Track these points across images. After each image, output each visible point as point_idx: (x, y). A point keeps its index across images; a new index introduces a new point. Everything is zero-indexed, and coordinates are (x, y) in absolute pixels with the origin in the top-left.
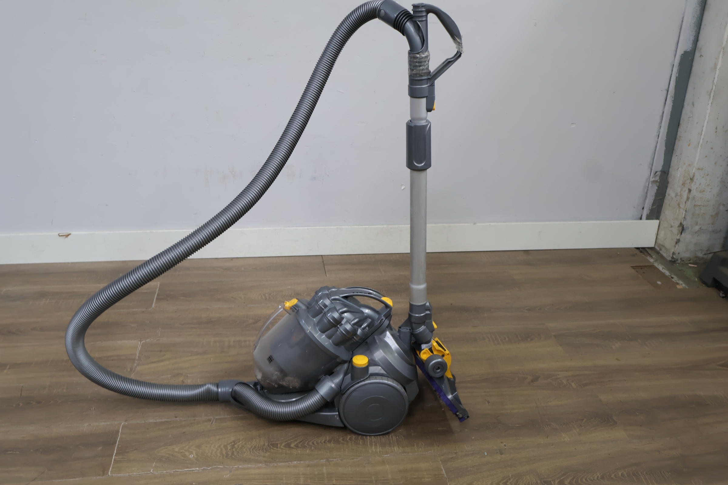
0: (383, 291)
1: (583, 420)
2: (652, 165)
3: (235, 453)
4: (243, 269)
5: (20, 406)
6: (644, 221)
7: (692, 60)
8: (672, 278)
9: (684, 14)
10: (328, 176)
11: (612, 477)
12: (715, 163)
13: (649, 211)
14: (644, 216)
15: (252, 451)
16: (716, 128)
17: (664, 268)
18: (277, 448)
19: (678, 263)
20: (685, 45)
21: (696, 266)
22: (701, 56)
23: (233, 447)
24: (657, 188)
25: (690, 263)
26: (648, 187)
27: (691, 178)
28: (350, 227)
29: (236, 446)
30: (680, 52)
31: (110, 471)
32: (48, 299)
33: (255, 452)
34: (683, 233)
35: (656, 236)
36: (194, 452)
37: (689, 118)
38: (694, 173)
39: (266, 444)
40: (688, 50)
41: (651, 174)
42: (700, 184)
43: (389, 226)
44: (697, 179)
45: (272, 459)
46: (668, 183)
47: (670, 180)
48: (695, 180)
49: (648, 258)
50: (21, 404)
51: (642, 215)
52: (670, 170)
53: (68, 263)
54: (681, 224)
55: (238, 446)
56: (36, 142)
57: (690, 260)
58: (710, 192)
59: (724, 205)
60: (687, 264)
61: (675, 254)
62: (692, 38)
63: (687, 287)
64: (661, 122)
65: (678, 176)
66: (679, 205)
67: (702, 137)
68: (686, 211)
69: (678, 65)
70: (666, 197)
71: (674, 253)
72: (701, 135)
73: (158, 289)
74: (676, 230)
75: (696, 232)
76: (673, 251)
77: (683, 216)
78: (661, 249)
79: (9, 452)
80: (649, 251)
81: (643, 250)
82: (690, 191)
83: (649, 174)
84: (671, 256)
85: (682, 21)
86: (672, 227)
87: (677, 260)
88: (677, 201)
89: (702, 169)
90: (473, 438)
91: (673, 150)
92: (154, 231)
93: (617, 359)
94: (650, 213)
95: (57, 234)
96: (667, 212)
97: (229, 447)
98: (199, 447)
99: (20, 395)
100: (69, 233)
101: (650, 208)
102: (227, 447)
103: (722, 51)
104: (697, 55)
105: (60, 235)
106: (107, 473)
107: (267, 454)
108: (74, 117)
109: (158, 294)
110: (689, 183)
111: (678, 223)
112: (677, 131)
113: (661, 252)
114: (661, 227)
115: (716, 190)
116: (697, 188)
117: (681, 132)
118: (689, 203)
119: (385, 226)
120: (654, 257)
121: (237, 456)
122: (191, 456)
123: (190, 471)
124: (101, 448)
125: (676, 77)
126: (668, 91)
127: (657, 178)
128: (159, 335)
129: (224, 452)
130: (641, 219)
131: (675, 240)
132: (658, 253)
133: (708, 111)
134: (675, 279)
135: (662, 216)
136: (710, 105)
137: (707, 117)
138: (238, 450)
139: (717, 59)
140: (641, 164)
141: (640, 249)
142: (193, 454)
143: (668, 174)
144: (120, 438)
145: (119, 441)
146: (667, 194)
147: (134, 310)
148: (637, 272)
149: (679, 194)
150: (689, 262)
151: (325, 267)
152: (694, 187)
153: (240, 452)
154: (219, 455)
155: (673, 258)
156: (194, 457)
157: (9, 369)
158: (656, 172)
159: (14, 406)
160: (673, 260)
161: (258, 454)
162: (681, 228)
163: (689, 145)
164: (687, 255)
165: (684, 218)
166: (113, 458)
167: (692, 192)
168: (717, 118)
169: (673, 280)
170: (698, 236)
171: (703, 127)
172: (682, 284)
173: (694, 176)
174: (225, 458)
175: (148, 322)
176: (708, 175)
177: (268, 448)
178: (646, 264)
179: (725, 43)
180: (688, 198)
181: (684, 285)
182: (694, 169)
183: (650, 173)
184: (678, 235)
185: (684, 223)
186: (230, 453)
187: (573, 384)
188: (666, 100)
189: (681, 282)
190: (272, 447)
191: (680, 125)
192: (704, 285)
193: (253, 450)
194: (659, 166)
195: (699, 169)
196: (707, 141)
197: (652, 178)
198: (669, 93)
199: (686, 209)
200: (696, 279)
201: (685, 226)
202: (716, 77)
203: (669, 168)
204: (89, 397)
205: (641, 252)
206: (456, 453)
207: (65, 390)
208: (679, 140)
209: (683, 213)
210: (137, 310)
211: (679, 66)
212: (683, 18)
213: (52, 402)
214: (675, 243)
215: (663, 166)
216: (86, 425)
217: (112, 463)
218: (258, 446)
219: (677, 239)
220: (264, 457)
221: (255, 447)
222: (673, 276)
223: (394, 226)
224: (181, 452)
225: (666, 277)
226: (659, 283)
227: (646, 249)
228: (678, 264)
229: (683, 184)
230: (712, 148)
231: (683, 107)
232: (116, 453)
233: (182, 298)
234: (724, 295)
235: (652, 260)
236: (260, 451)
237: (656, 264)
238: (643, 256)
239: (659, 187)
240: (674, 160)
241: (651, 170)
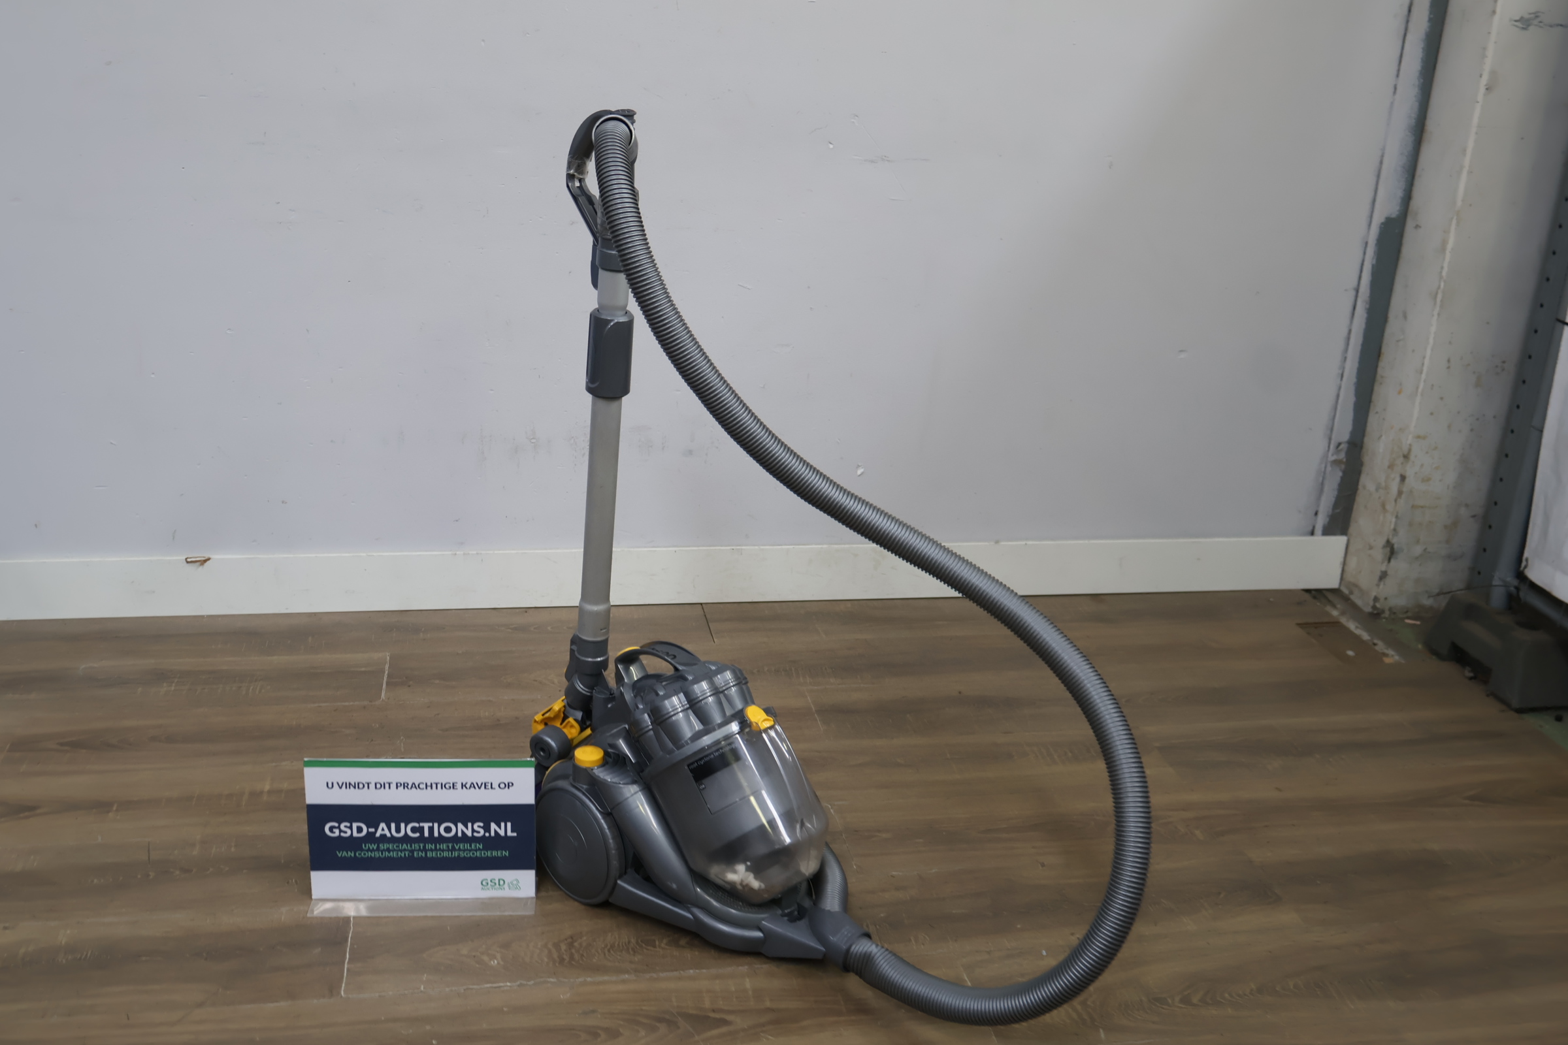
0: (826, 669)
1: (1220, 893)
2: (1332, 430)
3: (576, 956)
4: (549, 628)
5: (151, 877)
6: (1319, 539)
7: (1401, 235)
8: (1375, 644)
9: (1383, 150)
10: (717, 448)
11: (1277, 989)
12: (1449, 427)
13: (1328, 519)
14: (1319, 529)
15: (606, 952)
16: (1449, 361)
17: (1359, 626)
18: (655, 947)
19: (1385, 618)
20: (1387, 207)
21: (1418, 623)
22: (1417, 227)
23: (571, 945)
24: (1340, 474)
25: (1408, 618)
26: (1325, 473)
27: (1406, 453)
28: (756, 547)
29: (576, 944)
30: (1378, 219)
31: (343, 988)
32: (174, 685)
33: (613, 954)
34: (1393, 561)
35: (1341, 566)
36: (498, 956)
37: (1398, 341)
38: (1410, 445)
39: (633, 941)
40: (1394, 216)
41: (1329, 447)
42: (1422, 466)
43: (833, 546)
44: (1416, 456)
45: (647, 965)
46: (1362, 464)
47: (1366, 459)
48: (1412, 457)
49: (1329, 608)
50: (152, 874)
51: (1314, 527)
52: (1366, 439)
53: (202, 617)
54: (1388, 541)
55: (581, 944)
56: (153, 376)
57: (1407, 612)
58: (1440, 481)
59: (1467, 505)
60: (1403, 619)
61: (1379, 599)
62: (1400, 193)
63: (1403, 662)
64: (1346, 350)
65: (1381, 450)
66: (1383, 506)
67: (1423, 376)
68: (1397, 517)
69: (1375, 242)
70: (1359, 492)
71: (1376, 599)
72: (1421, 373)
73: (387, 667)
74: (1379, 554)
75: (1417, 558)
76: (1374, 594)
77: (1392, 527)
78: (1351, 593)
79: (144, 958)
80: (1330, 596)
81: (1317, 594)
82: (1403, 478)
83: (1327, 449)
84: (1371, 603)
85: (1381, 163)
86: (1371, 548)
87: (1383, 611)
88: (1380, 498)
89: (1424, 438)
90: (1019, 926)
91: (1370, 401)
92: (374, 554)
93: (1277, 789)
94: (1329, 523)
95: (184, 558)
96: (1363, 520)
97: (563, 947)
98: (506, 946)
99: (147, 858)
100: (207, 556)
101: (1330, 513)
102: (560, 946)
103: (1455, 218)
104: (1410, 224)
105: (189, 560)
106: (339, 993)
107: (637, 958)
108: (229, 329)
109: (388, 674)
110: (1402, 463)
111: (1382, 541)
112: (1377, 367)
113: (1352, 597)
114: (1351, 549)
115: (1451, 477)
116: (1416, 473)
117: (1385, 367)
118: (1401, 501)
119: (825, 546)
120: (1339, 606)
121: (581, 962)
122: (494, 962)
123: (495, 988)
124: (320, 949)
125: (1373, 266)
126: (1357, 291)
127: (1342, 456)
128: (402, 749)
129: (555, 955)
130: (1312, 533)
131: (1378, 574)
132: (1346, 599)
133: (1433, 329)
134: (1381, 646)
135: (1353, 529)
136: (1436, 317)
137: (1431, 341)
138: (581, 952)
139: (1446, 232)
140: (1311, 429)
141: (1313, 592)
142: (495, 958)
143: (1361, 447)
144: (352, 932)
145: (351, 938)
146: (1360, 487)
147: (347, 704)
148: (1308, 633)
149: (1383, 484)
150: (1405, 616)
151: (710, 624)
152: (1410, 472)
153: (585, 954)
154: (546, 960)
155: (1374, 607)
156: (498, 963)
157: (117, 810)
158: (1340, 444)
159: (139, 876)
160: (1375, 612)
161: (619, 957)
162: (1388, 549)
163: (1400, 392)
164: (1401, 602)
165: (1395, 530)
166: (346, 966)
167: (1407, 481)
168: (1450, 343)
169: (1377, 648)
170: (1420, 565)
171: (1424, 358)
172: (1393, 656)
173: (1410, 450)
174: (557, 964)
175: (377, 725)
176: (1436, 448)
177: (638, 947)
178: (1326, 620)
179: (1459, 203)
180: (1400, 493)
181: (1397, 658)
182: (1410, 437)
183: (1327, 445)
184: (1382, 563)
185: (1394, 541)
186: (566, 957)
187: (1197, 832)
188: (1354, 308)
189: (1391, 652)
190: (644, 945)
191: (1382, 355)
192: (1434, 657)
193: (609, 951)
194: (1344, 431)
195: (1418, 437)
196: (1433, 385)
197: (1332, 455)
198: (1360, 294)
199: (1397, 513)
200: (1420, 646)
201: (1396, 546)
202: (1446, 265)
203: (1363, 435)
204: (283, 861)
205: (1315, 597)
206: (989, 953)
207: (233, 849)
208: (1381, 384)
209: (1391, 522)
210: (351, 703)
211: (1376, 245)
212: (1382, 156)
213: (211, 869)
214: (1377, 578)
215: (1353, 433)
216: (284, 910)
217: (345, 974)
218: (618, 945)
219: (1382, 572)
220: (631, 962)
221: (612, 946)
222: (1375, 641)
223: (843, 546)
224: (474, 956)
225: (1363, 642)
226: (1350, 653)
227: (1324, 592)
228: (1384, 620)
229: (1391, 467)
230: (1442, 398)
231: (1385, 319)
232: (349, 959)
233: (437, 681)
234: (1471, 675)
235: (1335, 613)
236: (624, 952)
237: (1343, 620)
238: (1318, 604)
239: (1344, 472)
240: (1373, 420)
241: (1330, 439)
